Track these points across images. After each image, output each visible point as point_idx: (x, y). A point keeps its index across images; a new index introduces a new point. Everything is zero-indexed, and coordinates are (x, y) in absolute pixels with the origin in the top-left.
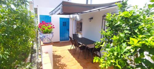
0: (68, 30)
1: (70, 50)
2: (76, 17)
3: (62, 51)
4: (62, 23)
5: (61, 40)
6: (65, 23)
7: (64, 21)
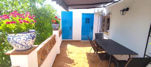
0: (92, 28)
1: (89, 55)
2: (102, 12)
3: (78, 53)
4: (85, 19)
5: (82, 39)
6: (89, 19)
7: (87, 17)
